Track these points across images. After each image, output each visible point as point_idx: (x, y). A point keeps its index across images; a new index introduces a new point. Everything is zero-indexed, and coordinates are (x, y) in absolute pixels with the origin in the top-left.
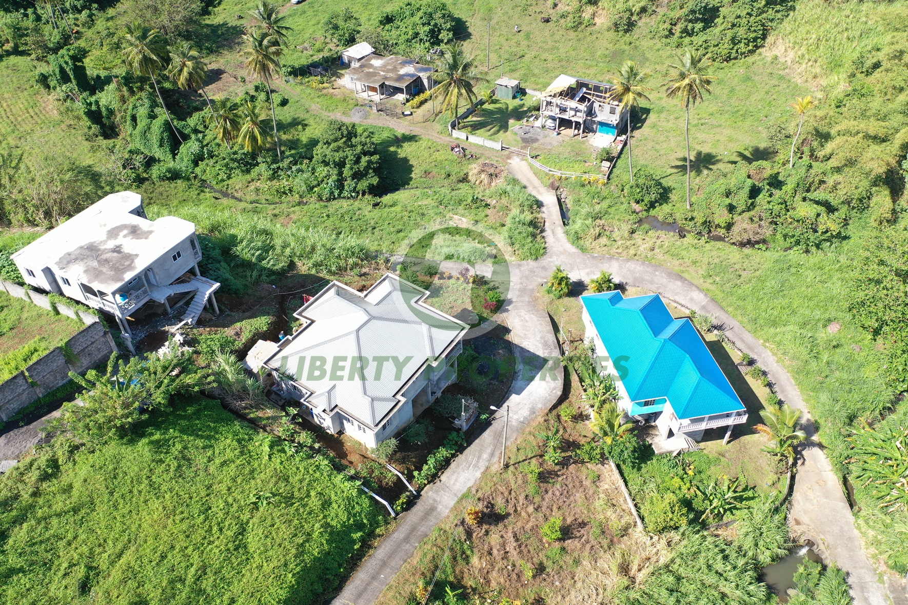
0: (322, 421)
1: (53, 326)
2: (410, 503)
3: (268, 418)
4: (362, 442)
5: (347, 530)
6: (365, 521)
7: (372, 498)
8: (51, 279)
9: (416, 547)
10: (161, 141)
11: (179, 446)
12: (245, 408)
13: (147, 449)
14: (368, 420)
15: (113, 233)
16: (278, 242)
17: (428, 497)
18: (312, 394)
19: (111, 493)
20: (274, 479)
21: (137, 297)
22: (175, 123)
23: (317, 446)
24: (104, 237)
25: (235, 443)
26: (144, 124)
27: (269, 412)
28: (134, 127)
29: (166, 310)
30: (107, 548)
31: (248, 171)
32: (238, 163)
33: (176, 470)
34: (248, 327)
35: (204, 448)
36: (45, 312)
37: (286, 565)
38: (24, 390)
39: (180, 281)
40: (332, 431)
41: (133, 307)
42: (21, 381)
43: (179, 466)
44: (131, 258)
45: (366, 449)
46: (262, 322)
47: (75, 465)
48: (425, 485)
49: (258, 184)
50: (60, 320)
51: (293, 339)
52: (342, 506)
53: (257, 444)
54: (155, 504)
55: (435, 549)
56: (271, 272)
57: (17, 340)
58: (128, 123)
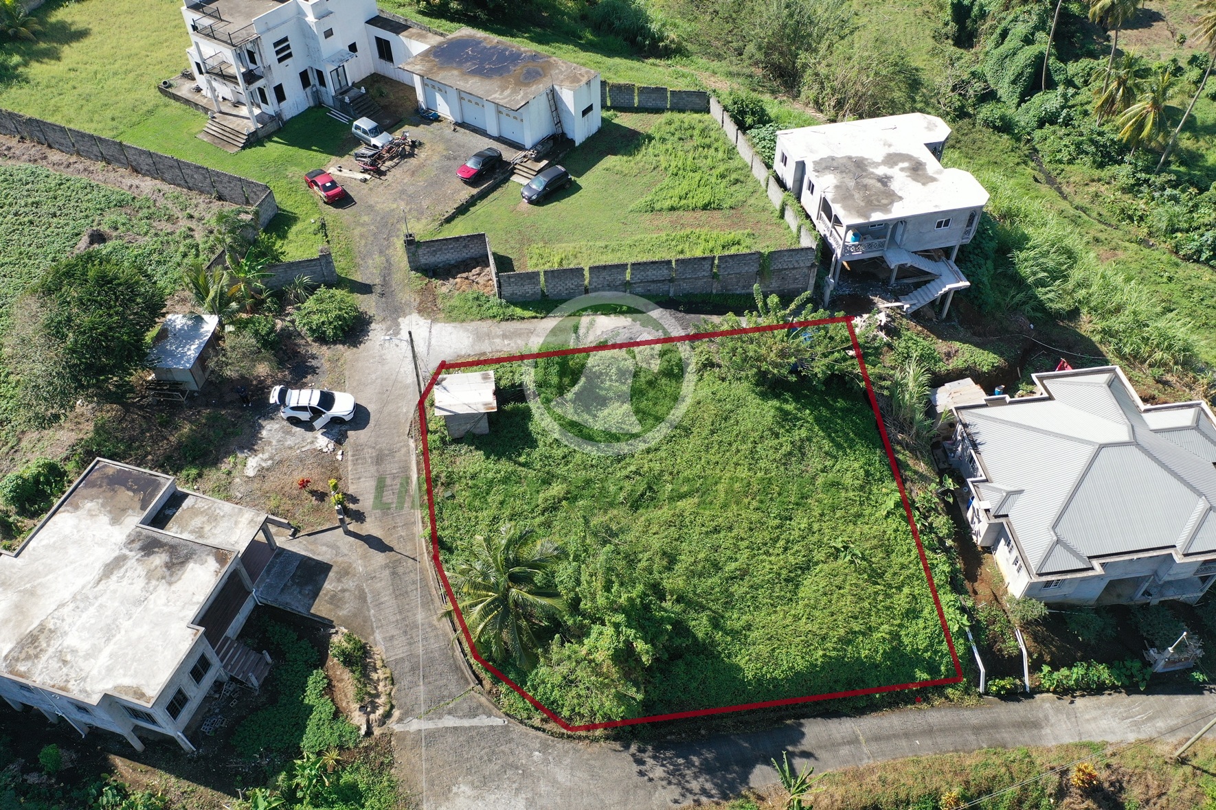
0: (975, 520)
1: (769, 228)
2: (1012, 695)
3: (916, 472)
4: (1007, 580)
5: (915, 660)
6: (943, 668)
7: (969, 650)
8: (799, 176)
9: (981, 748)
10: (1017, 76)
11: (804, 433)
12: (899, 443)
13: (772, 412)
14: (1034, 563)
15: (892, 159)
16: (1076, 275)
17: (1041, 707)
18: (987, 481)
19: (713, 432)
20: (875, 542)
21: (870, 246)
22: (1051, 61)
23: (949, 543)
24: (879, 159)
25: (862, 472)
26: (1012, 45)
27: (922, 467)
28: (998, 45)
29: (889, 278)
30: (675, 481)
31: (1101, 166)
32: (1097, 147)
33: (785, 455)
34: (966, 353)
35: (826, 453)
36: (772, 209)
37: (824, 639)
38: (704, 276)
39: (927, 254)
40: (978, 540)
41: (858, 254)
42: (707, 266)
43: (790, 453)
44: (893, 197)
45: (1006, 592)
46: (987, 360)
47: (700, 380)
48: (1048, 691)
49: (1103, 189)
50: (778, 225)
51: (1011, 403)
52: (928, 630)
53: (884, 490)
54: (743, 473)
55: (1003, 770)
56: (1040, 306)
57: (729, 222)
58: (994, 36)
